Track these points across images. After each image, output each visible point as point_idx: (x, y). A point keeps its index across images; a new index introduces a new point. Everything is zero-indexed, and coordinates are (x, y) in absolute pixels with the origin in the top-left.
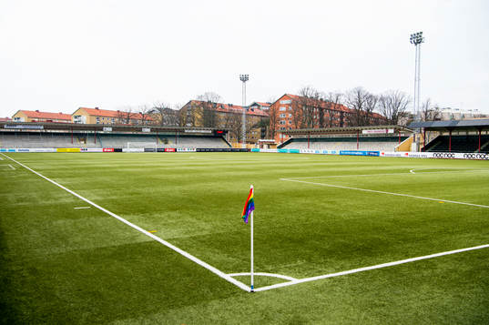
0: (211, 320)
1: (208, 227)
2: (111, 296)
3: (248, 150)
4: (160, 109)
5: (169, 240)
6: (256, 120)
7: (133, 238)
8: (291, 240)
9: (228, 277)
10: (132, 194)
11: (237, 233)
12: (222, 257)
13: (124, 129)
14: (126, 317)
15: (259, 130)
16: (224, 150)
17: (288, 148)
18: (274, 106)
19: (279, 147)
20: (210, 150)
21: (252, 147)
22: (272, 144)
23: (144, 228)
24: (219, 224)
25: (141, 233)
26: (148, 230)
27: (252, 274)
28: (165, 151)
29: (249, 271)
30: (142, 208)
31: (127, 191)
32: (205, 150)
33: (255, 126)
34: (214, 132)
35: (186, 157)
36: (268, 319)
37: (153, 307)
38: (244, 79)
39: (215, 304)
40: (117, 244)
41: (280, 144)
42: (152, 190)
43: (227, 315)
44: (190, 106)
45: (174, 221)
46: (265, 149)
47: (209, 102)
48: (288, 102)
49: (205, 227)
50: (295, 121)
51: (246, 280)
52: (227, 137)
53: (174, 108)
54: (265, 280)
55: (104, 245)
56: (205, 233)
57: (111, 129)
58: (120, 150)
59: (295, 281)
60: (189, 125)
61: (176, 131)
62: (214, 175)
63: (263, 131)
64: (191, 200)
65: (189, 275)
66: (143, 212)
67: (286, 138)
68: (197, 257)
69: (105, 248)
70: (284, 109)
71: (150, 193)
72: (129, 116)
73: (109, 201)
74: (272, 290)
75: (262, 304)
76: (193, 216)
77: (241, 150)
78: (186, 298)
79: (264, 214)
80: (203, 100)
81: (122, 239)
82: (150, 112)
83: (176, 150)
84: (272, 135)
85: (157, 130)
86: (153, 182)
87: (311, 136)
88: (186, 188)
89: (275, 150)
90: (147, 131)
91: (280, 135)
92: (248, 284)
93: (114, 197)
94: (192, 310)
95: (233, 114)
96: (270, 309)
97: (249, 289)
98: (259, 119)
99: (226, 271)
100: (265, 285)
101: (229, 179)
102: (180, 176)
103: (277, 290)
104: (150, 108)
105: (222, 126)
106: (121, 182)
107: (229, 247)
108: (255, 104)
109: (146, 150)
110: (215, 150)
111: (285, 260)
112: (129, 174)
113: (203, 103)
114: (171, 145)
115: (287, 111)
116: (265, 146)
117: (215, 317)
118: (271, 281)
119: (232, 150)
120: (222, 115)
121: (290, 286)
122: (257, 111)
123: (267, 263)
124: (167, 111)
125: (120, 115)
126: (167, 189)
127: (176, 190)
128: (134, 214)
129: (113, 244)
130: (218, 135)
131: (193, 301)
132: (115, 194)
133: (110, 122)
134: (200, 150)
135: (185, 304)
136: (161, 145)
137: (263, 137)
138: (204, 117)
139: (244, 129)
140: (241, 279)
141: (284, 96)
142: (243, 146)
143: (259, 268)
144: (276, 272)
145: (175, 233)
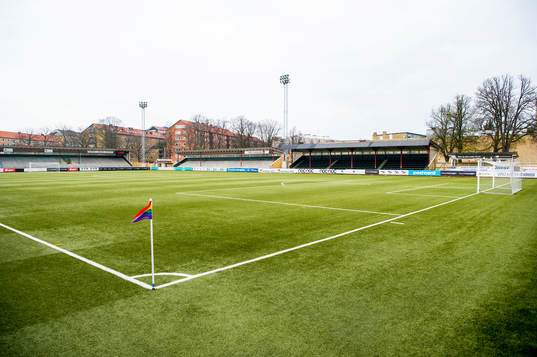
0: (118, 317)
1: (113, 237)
2: (18, 305)
3: (148, 169)
4: (63, 132)
5: (74, 251)
6: (154, 142)
7: (38, 252)
8: (186, 244)
9: (131, 279)
10: (35, 211)
11: (138, 241)
12: (127, 263)
13: (26, 150)
14: (35, 323)
15: (157, 150)
16: (125, 169)
17: (183, 166)
18: (170, 130)
19: (175, 166)
20: (112, 169)
21: (151, 166)
22: (167, 164)
23: (48, 242)
24: (122, 234)
25: (47, 247)
26: (53, 243)
27: (153, 274)
28: (68, 170)
29: (151, 272)
30: (47, 224)
31: (30, 209)
32: (108, 169)
33: (154, 147)
34: (116, 152)
35: (88, 176)
36: (168, 310)
37: (62, 311)
38: (143, 106)
39: (121, 303)
40: (23, 258)
41: (176, 163)
42: (56, 207)
43: (131, 311)
44: (93, 129)
45: (79, 234)
46: (163, 167)
47: (111, 126)
48: (183, 126)
49: (109, 237)
50: (189, 143)
51: (147, 280)
52: (128, 157)
53: (76, 131)
54: (164, 278)
55: (9, 260)
56: (109, 243)
57: (11, 150)
58: (22, 170)
59: (190, 277)
60: (92, 146)
61: (79, 151)
62: (116, 191)
63: (160, 152)
64: (94, 214)
65: (95, 281)
66: (48, 227)
67: (182, 158)
68: (103, 265)
69: (10, 263)
70: (179, 133)
71: (54, 210)
72: (30, 138)
73: (12, 219)
74: (171, 286)
75: (163, 298)
76: (96, 229)
77: (141, 169)
78: (93, 302)
79: (162, 223)
80: (105, 123)
81: (27, 253)
82: (53, 134)
83: (78, 170)
84: (169, 155)
85: (60, 151)
86: (57, 199)
87: (203, 156)
88: (88, 203)
89: (171, 168)
90: (49, 151)
91: (176, 156)
92: (150, 283)
93: (17, 215)
94: (99, 310)
95: (133, 136)
96: (170, 302)
97: (150, 287)
98: (157, 141)
99: (130, 274)
100: (165, 282)
101: (130, 194)
102: (83, 193)
103: (176, 286)
104: (52, 129)
105: (123, 147)
106: (24, 201)
107: (132, 253)
108: (153, 128)
109: (49, 170)
110: (117, 169)
111: (182, 260)
112: (34, 192)
113: (105, 126)
114: (74, 164)
115: (182, 135)
116: (163, 165)
117: (121, 314)
118: (170, 279)
119: (133, 169)
120: (124, 137)
121: (186, 282)
122: (155, 134)
123: (166, 264)
124: (70, 133)
125: (21, 136)
126: (71, 205)
127: (80, 206)
128: (39, 229)
129: (18, 258)
130: (120, 155)
131: (100, 302)
132: (19, 212)
133: (11, 143)
134: (102, 169)
135: (94, 306)
136: (64, 165)
137: (161, 157)
138: (106, 140)
139: (143, 150)
140: (143, 280)
141: (180, 122)
142: (143, 165)
143: (159, 268)
144: (174, 271)
145: (81, 245)
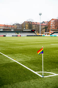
0: (31, 86)
1: (30, 58)
2: (3, 78)
3: (41, 36)
4: (16, 24)
5: (19, 62)
6: (44, 27)
7: (9, 61)
8: (54, 62)
9: (36, 73)
10: (9, 49)
11: (39, 60)
12: (34, 67)
13: (6, 30)
14: (7, 84)
15: (45, 29)
16: (34, 36)
17: (53, 35)
18: (49, 23)
20: (30, 36)
21: (42, 35)
22: (49, 34)
23: (12, 58)
24: (33, 57)
25: (11, 60)
26: (13, 59)
27: (43, 72)
28: (18, 36)
29: (42, 71)
30: (11, 53)
31: (7, 48)
32: (29, 36)
33: (43, 29)
34: (32, 30)
35: (24, 38)
36: (48, 86)
37: (15, 81)
38: (40, 14)
39: (32, 81)
40: (5, 63)
41: (51, 34)
42: (14, 47)
43: (36, 84)
44: (25, 23)
45: (21, 56)
46: (46, 35)
47: (30, 22)
48: (54, 21)
49: (29, 58)
50: (55, 27)
51: (41, 74)
52: (35, 32)
53: (20, 24)
54: (47, 74)
55: (1, 63)
56: (29, 60)
57: (2, 30)
58: (5, 36)
59: (55, 75)
60: (24, 28)
61: (21, 30)
62: (31, 43)
63: (46, 30)
64: (25, 50)
65: (25, 72)
66: (12, 54)
67: (53, 32)
68: (27, 67)
69: (1, 64)
70: (52, 23)
71: (13, 48)
72: (7, 26)
73: (2, 51)
74: (49, 77)
75: (46, 81)
76: (26, 55)
77: (39, 36)
78: (24, 79)
79: (46, 54)
80: (28, 21)
81: (6, 61)
82: (13, 25)
83: (21, 36)
84: (49, 31)
85: (15, 30)
86: (14, 45)
88: (23, 47)
89: (49, 36)
90: (12, 30)
91: (51, 31)
92: (42, 75)
93: (4, 50)
94: (26, 82)
95: (37, 25)
96: (48, 83)
97: (42, 77)
98: (45, 26)
99: (35, 71)
100: (47, 75)
101: (36, 44)
102: (22, 43)
103: (50, 77)
104: (13, 24)
105: (34, 29)
106: (6, 45)
107: (36, 64)
108: (43, 22)
109: (12, 36)
110: (32, 36)
111: (52, 68)
112: (8, 43)
113: (28, 22)
114: (19, 34)
115: (53, 24)
116: (46, 34)
117: (32, 85)
118: (48, 74)
119: (37, 36)
120: (34, 25)
121: (54, 76)
122: (44, 24)
123: (47, 69)
124: (18, 24)
125: (5, 26)
126: (19, 47)
127: (21, 47)
128: (9, 54)
129: (4, 63)
130: (33, 31)
131: (26, 80)
132: (4, 49)
133: (2, 28)
134: (27, 36)
136: (17, 34)
137: (46, 32)
138: (29, 26)
139: (40, 29)
140: (40, 74)
141: (52, 19)
142: (40, 34)
143: (45, 70)
144: (50, 72)
145: (21, 60)
